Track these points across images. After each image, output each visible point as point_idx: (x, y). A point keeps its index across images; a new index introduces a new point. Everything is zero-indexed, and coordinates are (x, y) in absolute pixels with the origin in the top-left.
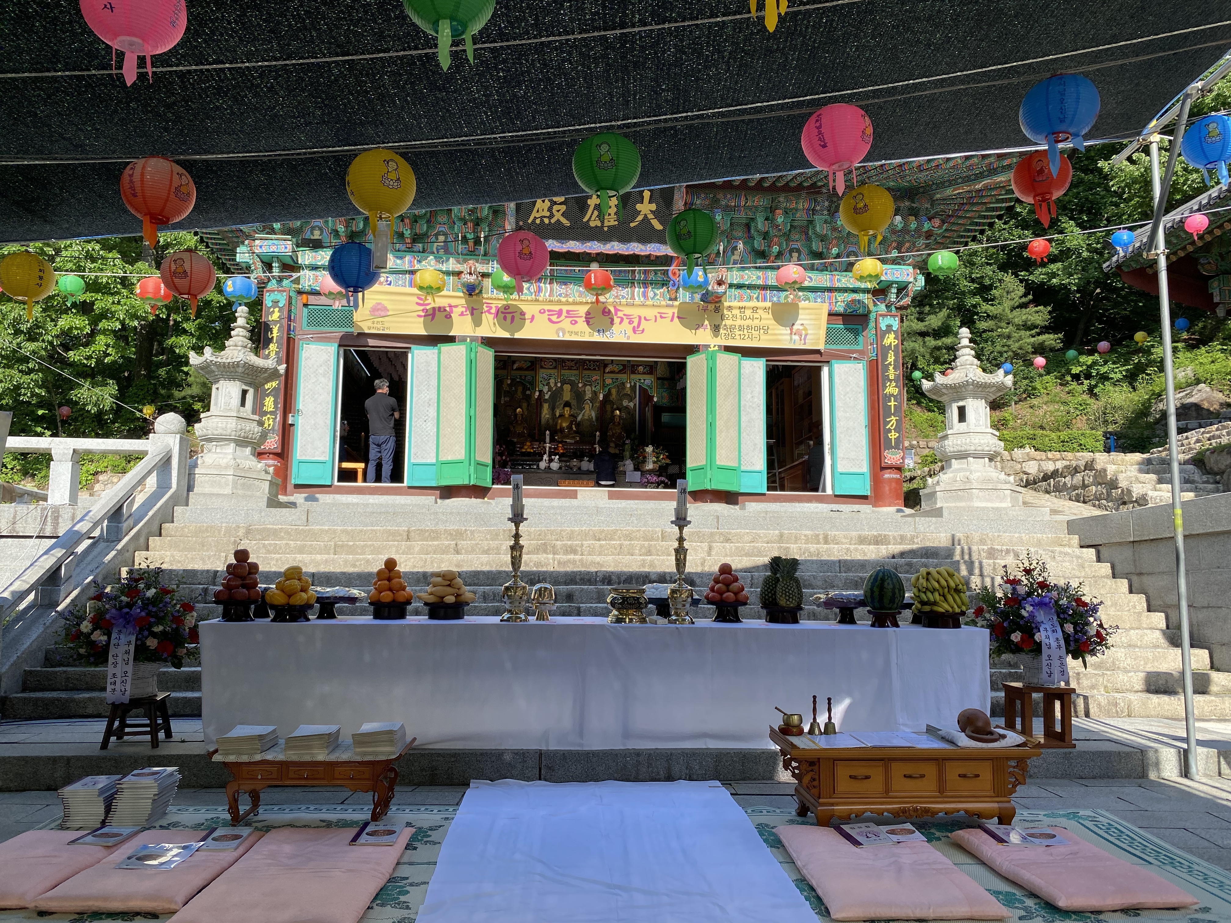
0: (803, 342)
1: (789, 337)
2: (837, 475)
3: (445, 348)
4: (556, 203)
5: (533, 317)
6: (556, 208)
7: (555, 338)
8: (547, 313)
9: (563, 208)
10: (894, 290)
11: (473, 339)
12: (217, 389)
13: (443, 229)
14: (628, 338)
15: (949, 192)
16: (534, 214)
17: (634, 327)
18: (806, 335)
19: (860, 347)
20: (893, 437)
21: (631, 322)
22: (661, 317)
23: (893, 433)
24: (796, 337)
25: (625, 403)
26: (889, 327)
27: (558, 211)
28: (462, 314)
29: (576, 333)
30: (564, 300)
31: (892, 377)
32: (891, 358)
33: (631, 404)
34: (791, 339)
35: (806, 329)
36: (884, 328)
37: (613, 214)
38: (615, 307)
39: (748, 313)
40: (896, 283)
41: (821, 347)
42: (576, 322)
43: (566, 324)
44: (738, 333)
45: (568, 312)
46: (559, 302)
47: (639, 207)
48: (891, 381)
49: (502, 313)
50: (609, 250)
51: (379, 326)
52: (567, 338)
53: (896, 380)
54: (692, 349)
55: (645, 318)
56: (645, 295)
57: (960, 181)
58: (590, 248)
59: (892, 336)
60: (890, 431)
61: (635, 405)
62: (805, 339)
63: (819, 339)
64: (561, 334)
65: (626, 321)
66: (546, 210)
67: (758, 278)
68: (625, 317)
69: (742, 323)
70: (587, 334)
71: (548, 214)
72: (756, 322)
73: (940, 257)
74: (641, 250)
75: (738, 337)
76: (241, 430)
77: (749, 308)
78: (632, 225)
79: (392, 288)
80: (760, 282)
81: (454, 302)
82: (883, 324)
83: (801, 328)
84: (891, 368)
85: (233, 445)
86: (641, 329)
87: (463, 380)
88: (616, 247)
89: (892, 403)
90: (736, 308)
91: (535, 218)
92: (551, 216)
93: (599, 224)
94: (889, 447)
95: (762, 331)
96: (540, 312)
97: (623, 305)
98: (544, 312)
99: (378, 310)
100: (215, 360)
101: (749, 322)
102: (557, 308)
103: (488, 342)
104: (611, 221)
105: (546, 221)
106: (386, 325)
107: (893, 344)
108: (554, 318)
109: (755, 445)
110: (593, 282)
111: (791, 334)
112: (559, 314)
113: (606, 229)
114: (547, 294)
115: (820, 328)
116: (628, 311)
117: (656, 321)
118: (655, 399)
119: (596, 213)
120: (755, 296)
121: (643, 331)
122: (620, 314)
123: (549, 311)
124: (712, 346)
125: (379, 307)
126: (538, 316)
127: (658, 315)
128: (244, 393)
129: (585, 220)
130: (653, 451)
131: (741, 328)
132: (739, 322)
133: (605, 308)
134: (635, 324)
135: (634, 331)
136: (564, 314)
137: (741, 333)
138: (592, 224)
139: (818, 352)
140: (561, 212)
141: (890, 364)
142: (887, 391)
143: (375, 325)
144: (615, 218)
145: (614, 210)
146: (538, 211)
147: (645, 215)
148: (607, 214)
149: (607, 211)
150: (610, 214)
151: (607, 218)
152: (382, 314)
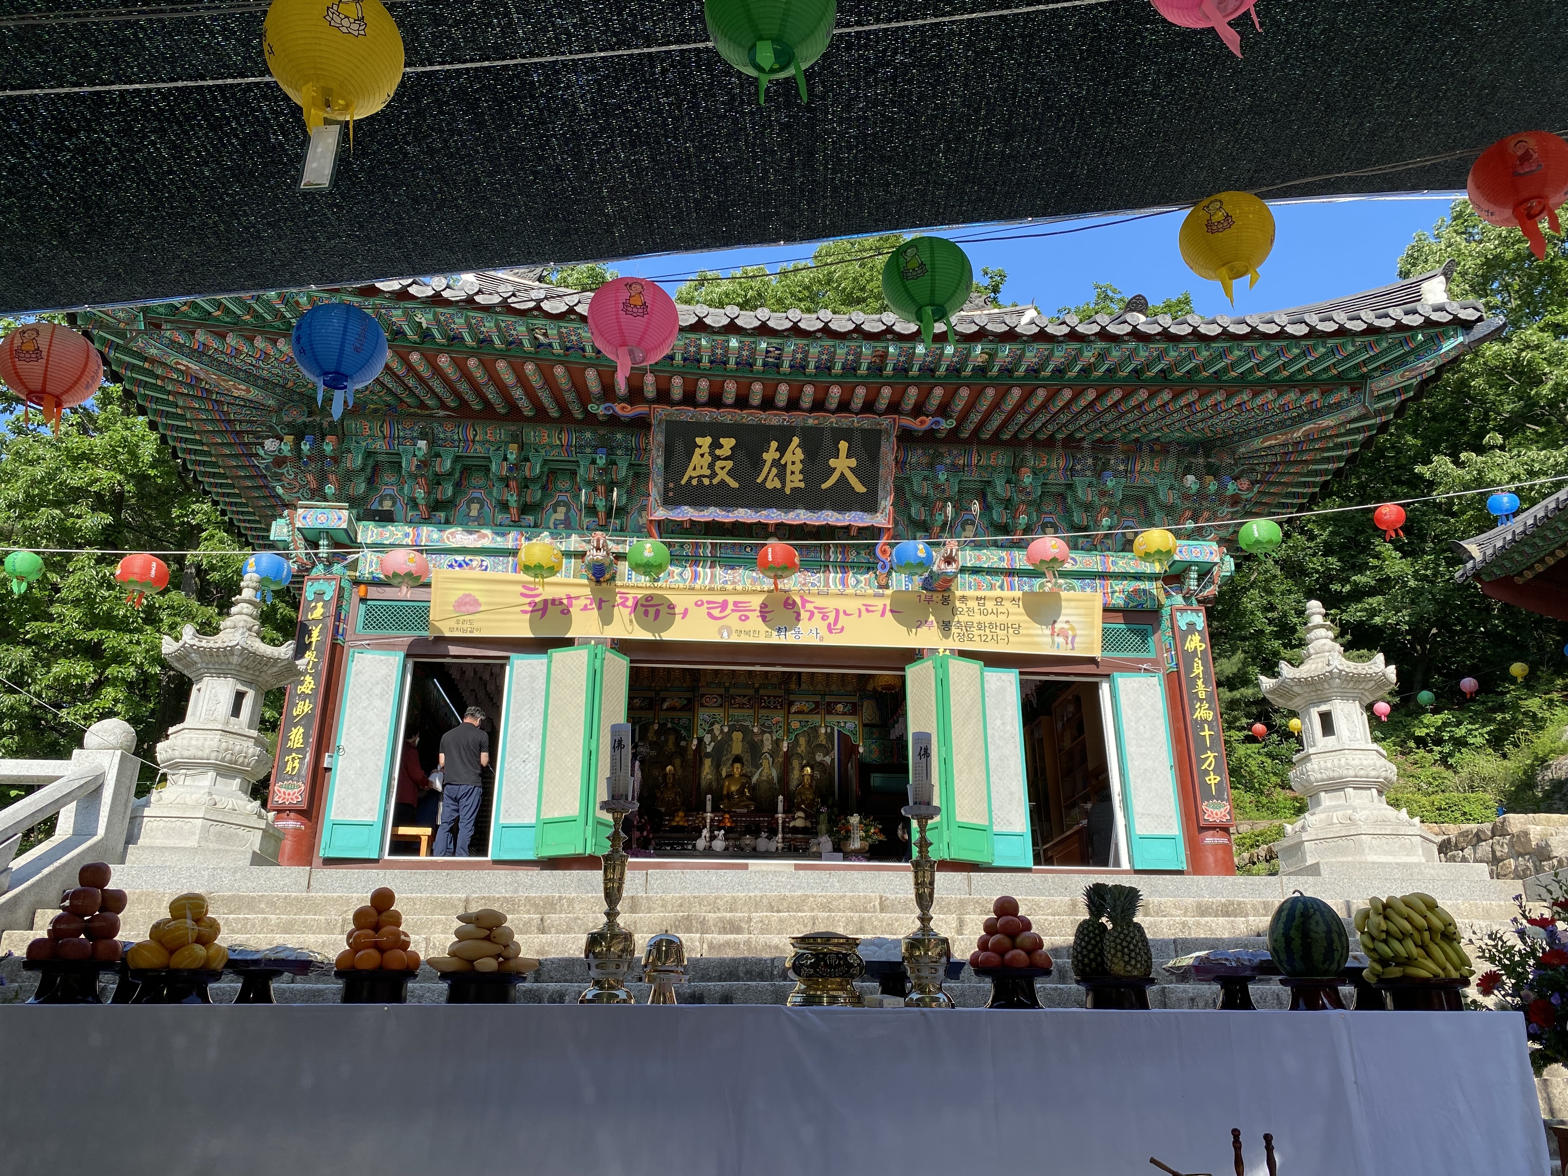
0: (1070, 646)
1: (1049, 640)
2: (1135, 840)
3: (558, 655)
4: (719, 458)
5: (686, 611)
6: (719, 464)
7: (717, 639)
8: (706, 605)
9: (729, 464)
10: (1194, 575)
11: (599, 641)
12: (199, 690)
13: (565, 498)
14: (822, 639)
15: (1257, 443)
16: (689, 472)
17: (829, 624)
18: (1074, 637)
19: (1152, 655)
20: (1213, 782)
21: (824, 618)
22: (868, 611)
23: (1212, 776)
24: (1060, 640)
25: (819, 757)
26: (1191, 625)
27: (723, 468)
28: (585, 608)
29: (747, 633)
30: (729, 587)
31: (1202, 695)
32: (1198, 669)
33: (828, 759)
34: (1053, 642)
35: (1073, 629)
36: (1184, 628)
37: (797, 472)
38: (802, 597)
39: (989, 605)
40: (1196, 564)
41: (1097, 653)
42: (747, 618)
43: (733, 620)
44: (976, 632)
45: (736, 604)
46: (723, 591)
47: (832, 462)
48: (1201, 701)
49: (642, 605)
50: (793, 519)
51: (465, 626)
52: (735, 639)
53: (1209, 699)
54: (912, 655)
55: (845, 613)
56: (844, 583)
57: (1271, 428)
58: (767, 517)
59: (1197, 638)
60: (1206, 773)
61: (833, 760)
62: (1072, 643)
63: (1092, 643)
64: (725, 634)
65: (818, 616)
66: (706, 466)
67: (1001, 559)
68: (816, 611)
69: (982, 618)
70: (763, 634)
71: (708, 472)
72: (1002, 618)
73: (1255, 526)
74: (837, 519)
75: (977, 638)
76: (227, 750)
77: (990, 599)
78: (824, 486)
79: (489, 574)
80: (1004, 565)
81: (574, 591)
82: (1182, 621)
83: (1066, 626)
84: (1200, 682)
85: (211, 774)
86: (839, 626)
87: (582, 699)
88: (802, 516)
89: (1207, 733)
90: (972, 598)
91: (691, 478)
92: (714, 475)
93: (779, 486)
94: (1210, 797)
95: (1011, 631)
96: (696, 604)
97: (814, 594)
98: (702, 604)
99: (466, 604)
100: (198, 644)
101: (992, 618)
102: (720, 599)
103: (621, 646)
104: (795, 481)
105: (706, 482)
106: (476, 625)
107: (1199, 649)
108: (716, 612)
109: (1012, 794)
110: (770, 559)
111: (1052, 635)
112: (724, 606)
113: (788, 491)
114: (707, 582)
115: (1092, 627)
116: (820, 602)
117: (860, 616)
118: (861, 750)
119: (774, 471)
120: (998, 584)
121: (842, 629)
122: (809, 606)
123: (708, 602)
124: (941, 651)
125: (467, 600)
126: (692, 609)
127: (863, 609)
128: (240, 696)
129: (759, 481)
130: (860, 822)
131: (981, 626)
132: (977, 618)
133: (788, 598)
134: (831, 620)
135: (830, 630)
136: (731, 606)
137: (982, 632)
138: (769, 485)
139: (1092, 661)
140: (726, 470)
141: (1197, 677)
142: (1197, 715)
143: (460, 626)
144: (801, 477)
145: (799, 466)
146: (694, 469)
147: (842, 474)
148: (788, 472)
149: (789, 468)
150: (793, 473)
151: (789, 477)
152: (471, 609)
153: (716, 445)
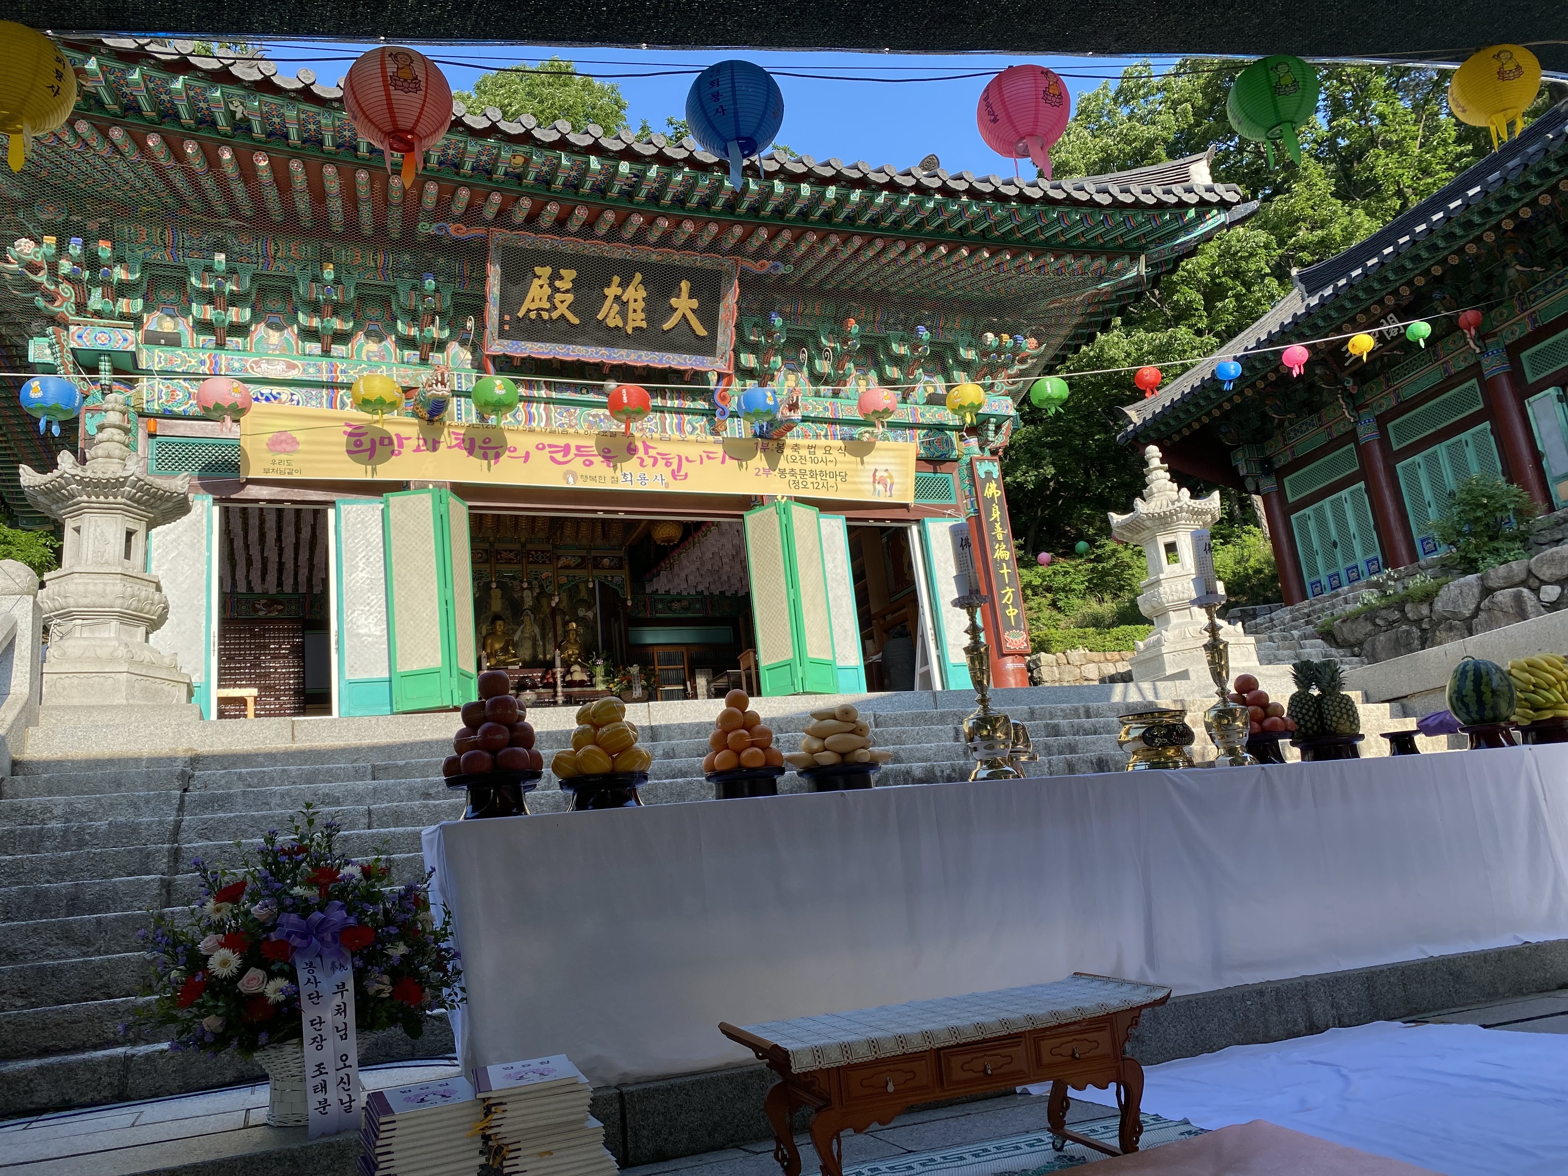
0: (888, 493)
1: (871, 487)
2: (949, 668)
3: (395, 499)
4: (557, 290)
5: (528, 454)
6: (558, 296)
7: (562, 484)
8: (547, 449)
9: (570, 298)
10: (992, 427)
11: (439, 485)
13: (376, 328)
14: (667, 485)
15: (1043, 304)
16: (527, 304)
17: (673, 471)
18: (892, 485)
19: (953, 502)
20: (1012, 615)
21: (668, 464)
22: (709, 458)
23: (1011, 609)
24: (880, 487)
25: (581, 612)
26: (988, 473)
27: (562, 302)
28: (418, 449)
29: (593, 479)
30: (571, 431)
31: (1000, 537)
32: (996, 514)
33: (590, 614)
34: (875, 489)
35: (891, 477)
36: (983, 476)
37: (639, 311)
38: (644, 443)
39: (820, 453)
40: (994, 416)
41: (910, 500)
42: (591, 463)
43: (577, 464)
44: (809, 480)
45: (578, 448)
46: (565, 433)
47: (673, 301)
48: (999, 542)
49: (480, 447)
50: (634, 361)
51: (282, 467)
52: (581, 485)
53: (1005, 541)
54: (748, 502)
55: (687, 459)
56: (680, 428)
57: (1057, 291)
58: (609, 357)
59: (993, 485)
61: (595, 614)
62: (891, 490)
63: (906, 490)
64: (571, 480)
65: (661, 462)
66: (545, 298)
67: (826, 409)
68: (659, 457)
69: (813, 467)
70: (609, 480)
71: (547, 306)
72: (831, 467)
73: (1048, 383)
74: (679, 363)
75: (810, 486)
77: (820, 447)
78: (666, 326)
79: (302, 409)
80: (828, 415)
81: (404, 431)
82: (981, 470)
83: (885, 474)
84: (998, 525)
86: (682, 473)
87: (431, 546)
88: (644, 358)
89: (1005, 571)
90: (804, 447)
91: (529, 311)
92: (553, 308)
93: (621, 325)
95: (839, 478)
96: (537, 447)
97: (656, 440)
98: (544, 448)
99: (281, 442)
101: (821, 466)
102: (561, 441)
103: (461, 490)
104: (637, 319)
105: (546, 316)
106: (295, 466)
108: (559, 457)
110: (625, 401)
111: (874, 482)
112: (566, 449)
113: (629, 330)
114: (543, 424)
115: (907, 476)
116: (663, 448)
117: (701, 463)
119: (616, 307)
120: (823, 433)
121: (686, 476)
122: (652, 452)
123: (550, 446)
124: (779, 498)
125: (283, 437)
126: (534, 453)
127: (704, 455)
128: (129, 534)
129: (600, 317)
131: (813, 474)
132: (809, 466)
133: (631, 444)
134: (675, 466)
135: (674, 476)
136: (573, 451)
137: (814, 480)
138: (612, 324)
139: (905, 506)
140: (566, 304)
141: (995, 521)
142: (996, 555)
143: (276, 466)
144: (643, 316)
145: (641, 304)
146: (533, 300)
147: (684, 316)
148: (631, 310)
149: (632, 305)
150: (635, 311)
151: (631, 315)
152: (288, 448)
153: (555, 276)
